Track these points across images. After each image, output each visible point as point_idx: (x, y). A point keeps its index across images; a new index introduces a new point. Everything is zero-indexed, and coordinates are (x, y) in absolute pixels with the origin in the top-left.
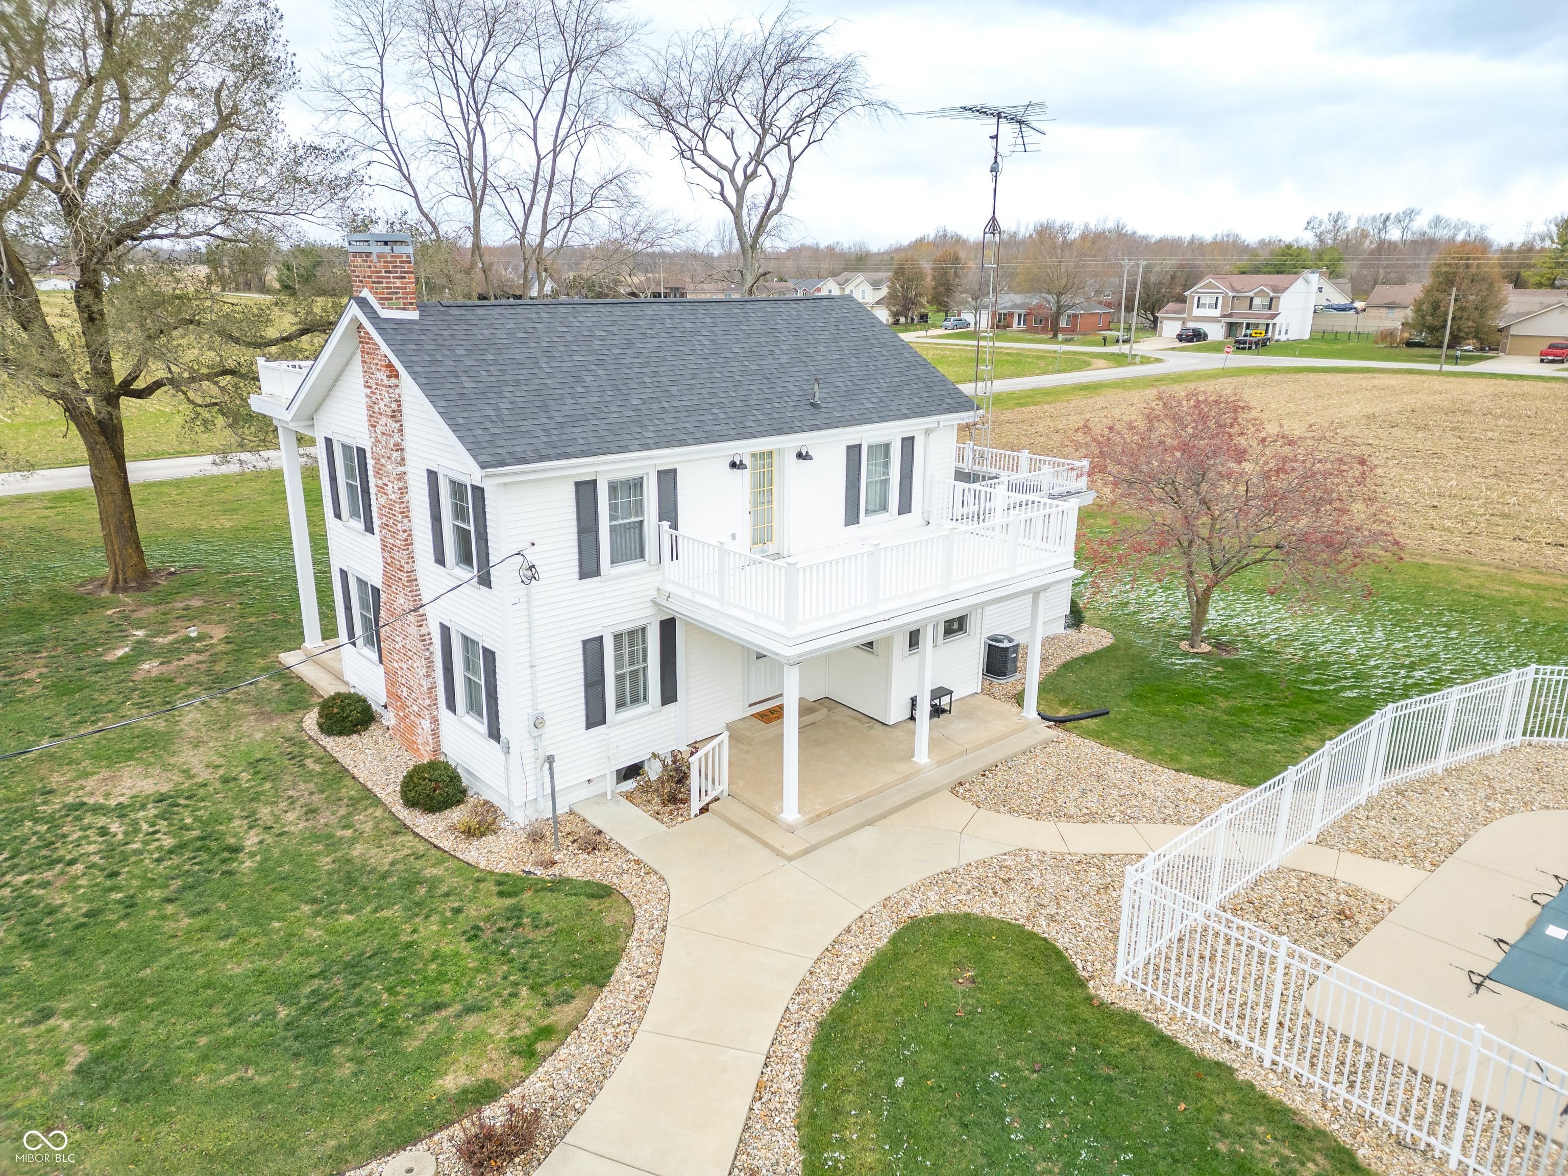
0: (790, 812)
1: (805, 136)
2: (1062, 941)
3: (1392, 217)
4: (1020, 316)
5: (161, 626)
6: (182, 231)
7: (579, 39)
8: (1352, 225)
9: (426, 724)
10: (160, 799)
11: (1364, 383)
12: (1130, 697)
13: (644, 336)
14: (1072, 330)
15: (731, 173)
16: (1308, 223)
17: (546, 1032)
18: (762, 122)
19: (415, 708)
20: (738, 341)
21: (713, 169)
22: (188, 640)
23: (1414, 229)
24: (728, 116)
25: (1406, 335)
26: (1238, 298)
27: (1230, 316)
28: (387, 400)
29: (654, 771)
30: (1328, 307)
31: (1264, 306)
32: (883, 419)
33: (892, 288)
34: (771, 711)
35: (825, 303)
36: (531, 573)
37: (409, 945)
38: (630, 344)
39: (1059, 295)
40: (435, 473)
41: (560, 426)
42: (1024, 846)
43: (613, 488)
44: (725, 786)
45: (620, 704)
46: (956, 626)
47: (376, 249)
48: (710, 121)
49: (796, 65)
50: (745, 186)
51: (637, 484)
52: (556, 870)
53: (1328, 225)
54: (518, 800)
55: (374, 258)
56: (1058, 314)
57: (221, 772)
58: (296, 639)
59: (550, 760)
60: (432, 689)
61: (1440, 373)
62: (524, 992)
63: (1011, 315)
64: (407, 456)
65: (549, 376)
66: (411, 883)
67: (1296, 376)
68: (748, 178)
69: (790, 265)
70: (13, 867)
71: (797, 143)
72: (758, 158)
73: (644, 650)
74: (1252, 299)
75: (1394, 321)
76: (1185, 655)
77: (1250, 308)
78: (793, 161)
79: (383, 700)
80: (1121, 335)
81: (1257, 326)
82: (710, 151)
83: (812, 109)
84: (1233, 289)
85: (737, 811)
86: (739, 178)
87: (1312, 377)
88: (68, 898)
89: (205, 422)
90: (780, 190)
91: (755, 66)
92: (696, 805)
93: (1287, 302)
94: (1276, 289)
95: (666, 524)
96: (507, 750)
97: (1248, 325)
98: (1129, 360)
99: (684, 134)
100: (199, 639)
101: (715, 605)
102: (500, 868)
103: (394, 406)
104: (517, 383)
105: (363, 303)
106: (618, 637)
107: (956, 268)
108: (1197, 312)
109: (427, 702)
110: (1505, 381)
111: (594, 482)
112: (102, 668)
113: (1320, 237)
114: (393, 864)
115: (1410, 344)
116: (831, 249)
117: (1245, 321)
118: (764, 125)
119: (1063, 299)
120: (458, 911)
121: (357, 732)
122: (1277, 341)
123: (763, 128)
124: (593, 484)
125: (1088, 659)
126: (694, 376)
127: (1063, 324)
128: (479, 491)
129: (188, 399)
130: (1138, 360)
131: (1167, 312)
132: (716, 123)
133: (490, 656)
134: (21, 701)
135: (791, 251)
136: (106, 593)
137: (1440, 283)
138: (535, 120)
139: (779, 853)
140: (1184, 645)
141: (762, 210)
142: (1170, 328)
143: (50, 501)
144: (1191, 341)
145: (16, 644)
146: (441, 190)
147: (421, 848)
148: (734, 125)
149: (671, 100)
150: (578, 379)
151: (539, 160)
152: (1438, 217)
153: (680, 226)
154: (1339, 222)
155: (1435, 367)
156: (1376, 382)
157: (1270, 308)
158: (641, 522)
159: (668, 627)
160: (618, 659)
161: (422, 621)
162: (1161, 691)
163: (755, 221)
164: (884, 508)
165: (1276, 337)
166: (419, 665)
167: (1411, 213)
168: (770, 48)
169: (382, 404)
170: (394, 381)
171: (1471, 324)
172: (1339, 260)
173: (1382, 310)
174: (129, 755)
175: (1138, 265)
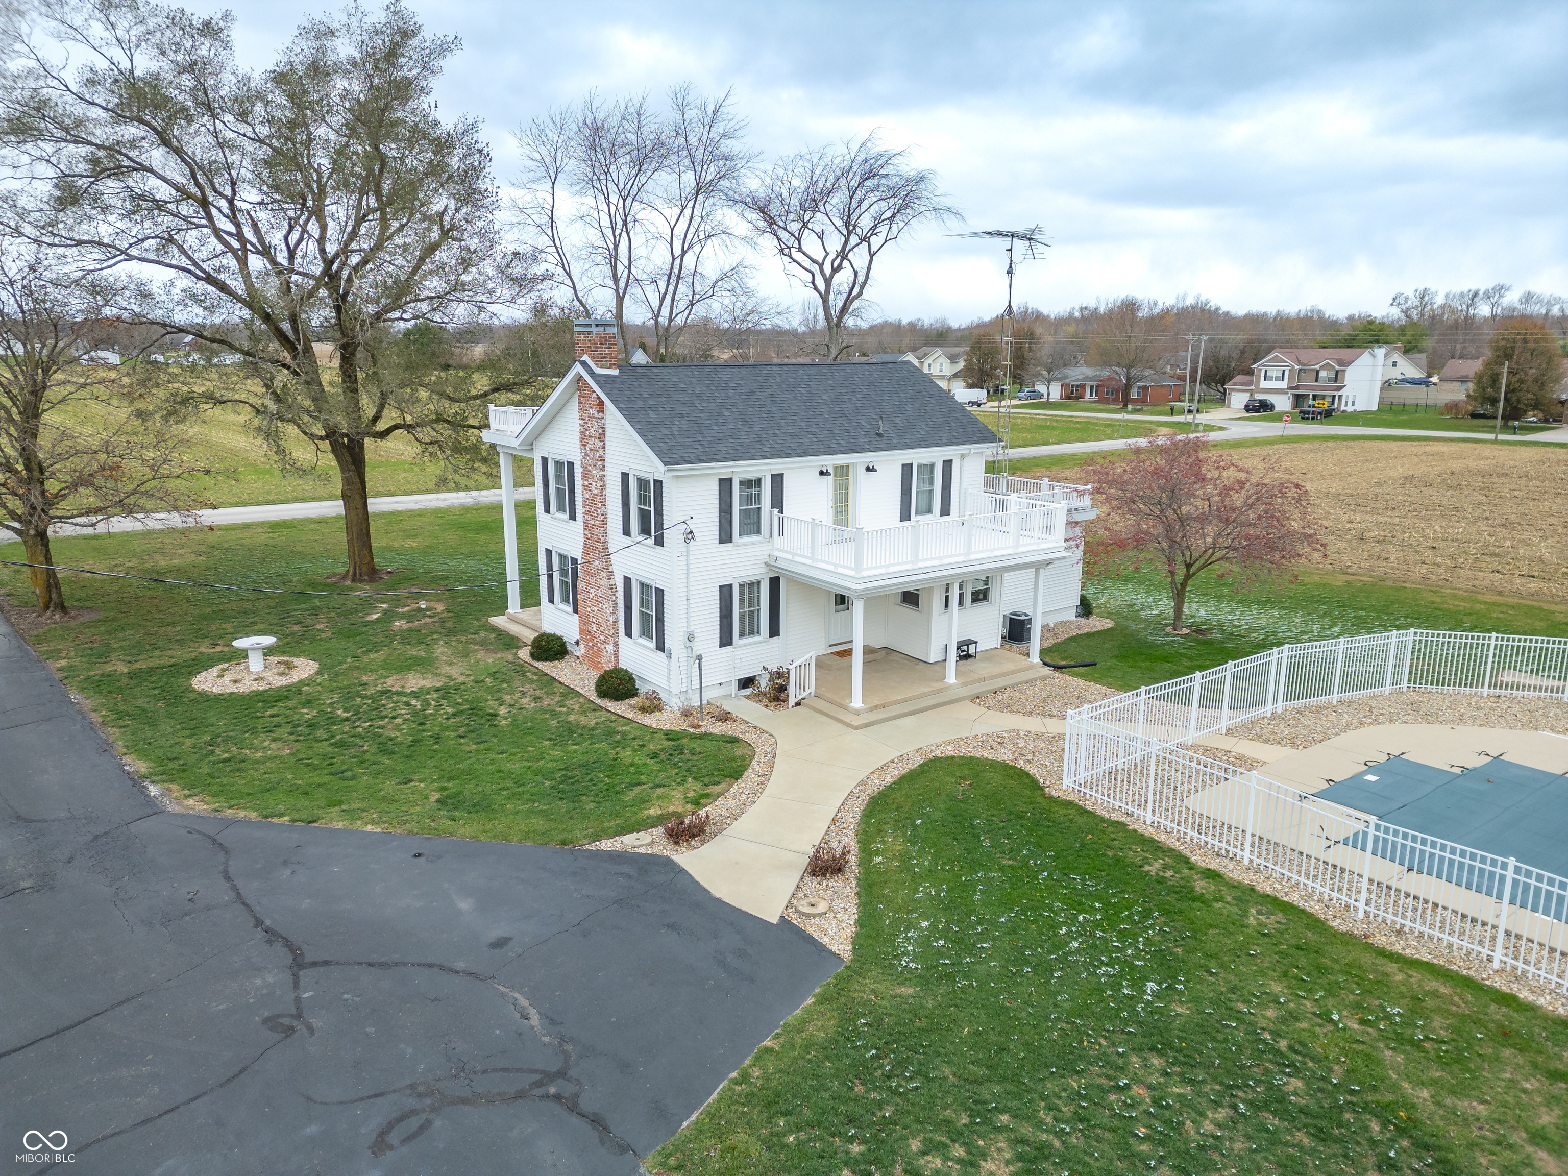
0: (857, 702)
1: (882, 237)
2: (1033, 770)
3: (1481, 293)
4: (1092, 387)
5: (397, 601)
6: (404, 316)
7: (705, 167)
8: (1439, 300)
9: (610, 648)
10: (438, 690)
11: (1415, 450)
12: (1116, 657)
13: (762, 387)
14: (1143, 401)
15: (821, 266)
16: (1394, 299)
17: (707, 796)
18: (847, 224)
19: (602, 638)
20: (826, 391)
21: (807, 263)
22: (420, 610)
23: (1504, 305)
24: (819, 221)
25: (1470, 408)
26: (1305, 371)
27: (1297, 388)
28: (596, 427)
29: (764, 683)
30: (1402, 381)
31: (1330, 379)
32: (929, 446)
33: (969, 362)
34: (845, 651)
35: (890, 366)
36: (690, 535)
37: (615, 760)
38: (752, 392)
39: (1129, 367)
40: (628, 474)
41: (710, 442)
42: (1016, 728)
43: (742, 483)
44: (812, 690)
45: (742, 634)
46: (981, 596)
47: (594, 330)
48: (805, 225)
49: (876, 181)
50: (832, 276)
51: (758, 482)
52: (703, 729)
53: (1414, 301)
54: (675, 690)
55: (594, 335)
56: (1128, 387)
57: (472, 678)
58: (502, 608)
59: (700, 658)
60: (616, 622)
61: (1495, 442)
62: (690, 780)
63: (1083, 386)
64: (607, 464)
65: (702, 411)
66: (611, 733)
67: (1352, 443)
68: (835, 270)
69: (871, 341)
70: (359, 719)
71: (876, 242)
72: (843, 255)
73: (759, 597)
74: (1318, 372)
75: (1458, 393)
76: (1168, 635)
77: (1317, 380)
78: (872, 255)
79: (577, 636)
80: (1186, 405)
81: (1323, 397)
82: (804, 248)
83: (888, 214)
84: (1299, 363)
85: (821, 704)
86: (828, 270)
87: (1367, 444)
88: (398, 734)
89: (431, 454)
90: (861, 279)
91: (843, 182)
92: (792, 701)
93: (1352, 374)
94: (1341, 363)
95: (776, 511)
96: (669, 657)
97: (1315, 397)
98: (1193, 428)
99: (783, 235)
100: (427, 609)
101: (809, 562)
102: (667, 727)
103: (600, 431)
104: (682, 416)
105: (584, 364)
106: (742, 586)
107: (1030, 343)
108: (1264, 384)
109: (612, 631)
110: (1558, 450)
111: (731, 480)
112: (367, 624)
113: (1406, 312)
114: (597, 724)
115: (1474, 416)
116: (912, 325)
117: (1311, 393)
118: (850, 226)
119: (1133, 372)
120: (643, 746)
121: (559, 660)
122: (1344, 412)
123: (847, 228)
124: (730, 480)
125: (1089, 635)
126: (796, 414)
127: (1134, 395)
128: (658, 484)
129: (416, 439)
130: (1201, 428)
131: (1235, 384)
132: (810, 226)
133: (660, 593)
134: (321, 640)
135: (872, 328)
136: (348, 583)
137: (1498, 357)
138: (672, 230)
139: (848, 725)
140: (1169, 629)
141: (845, 295)
142: (1238, 399)
143: (270, 527)
144: (1257, 411)
145: (302, 610)
146: (591, 282)
147: (613, 717)
148: (824, 227)
149: (774, 210)
150: (720, 414)
151: (674, 259)
152: (1529, 293)
153: (780, 310)
154: (1426, 298)
155: (1491, 436)
156: (1428, 449)
157: (1336, 381)
158: (759, 509)
159: (775, 583)
160: (742, 600)
161: (611, 575)
162: (1141, 654)
163: (840, 304)
164: (929, 511)
165: (1343, 408)
166: (607, 607)
167: (1500, 290)
168: (855, 168)
169: (592, 430)
170: (601, 415)
171: (1530, 396)
172: (1421, 335)
173: (1455, 384)
174: (409, 669)
175: (1199, 340)
